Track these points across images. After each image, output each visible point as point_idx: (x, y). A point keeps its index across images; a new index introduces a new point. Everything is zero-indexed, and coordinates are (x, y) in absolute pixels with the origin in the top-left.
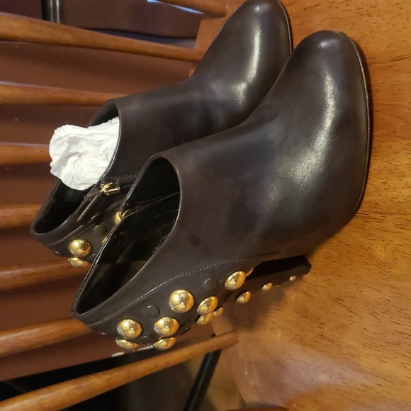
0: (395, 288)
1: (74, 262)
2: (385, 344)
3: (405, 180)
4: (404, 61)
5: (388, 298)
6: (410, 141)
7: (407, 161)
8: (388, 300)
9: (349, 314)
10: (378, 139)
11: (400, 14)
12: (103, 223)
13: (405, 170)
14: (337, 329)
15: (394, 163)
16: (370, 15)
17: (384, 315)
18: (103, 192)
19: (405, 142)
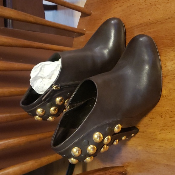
0: (170, 104)
1: (37, 118)
2: (167, 127)
3: (173, 62)
4: (170, 19)
5: (168, 109)
6: (174, 47)
7: (174, 55)
8: (168, 110)
9: (151, 119)
10: (161, 49)
11: (168, 3)
12: (51, 102)
13: (173, 58)
14: (145, 127)
15: (168, 56)
16: (155, 5)
17: (166, 116)
18: (53, 89)
19: (172, 48)
